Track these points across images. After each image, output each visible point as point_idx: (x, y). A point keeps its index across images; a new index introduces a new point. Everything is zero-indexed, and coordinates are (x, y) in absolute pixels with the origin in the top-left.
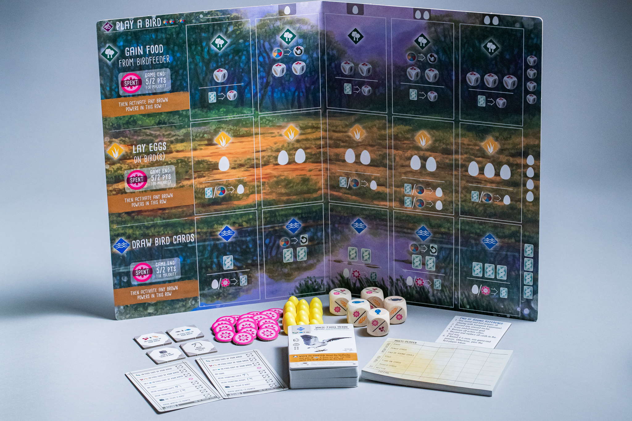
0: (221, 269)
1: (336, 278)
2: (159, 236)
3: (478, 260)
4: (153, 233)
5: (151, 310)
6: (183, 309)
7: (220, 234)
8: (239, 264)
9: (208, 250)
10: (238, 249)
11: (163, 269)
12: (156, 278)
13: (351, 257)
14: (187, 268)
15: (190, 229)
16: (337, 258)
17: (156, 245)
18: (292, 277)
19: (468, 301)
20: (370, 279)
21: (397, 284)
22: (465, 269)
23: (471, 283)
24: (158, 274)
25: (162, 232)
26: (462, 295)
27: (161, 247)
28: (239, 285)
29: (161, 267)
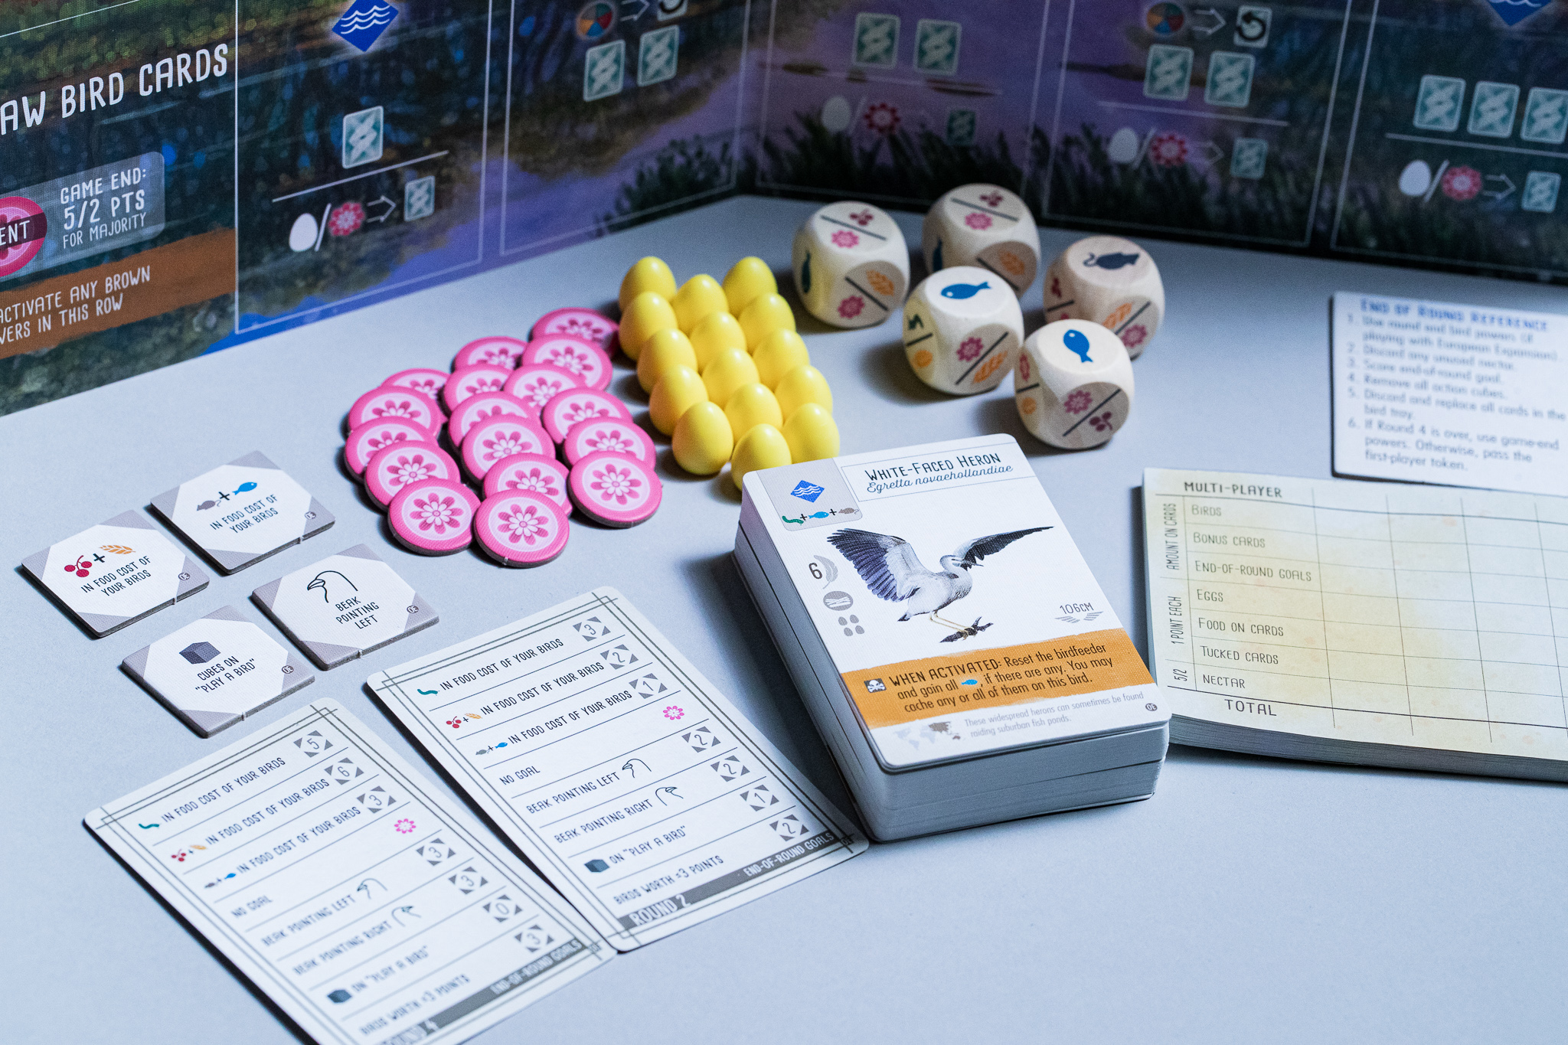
0: (332, 168)
1: (789, 131)
2: (79, 74)
3: (1446, 68)
4: (52, 69)
5: (32, 384)
6: (170, 353)
7: (338, 29)
8: (404, 138)
9: (283, 101)
10: (408, 77)
11: (90, 209)
12: (60, 251)
13: (869, 52)
14: (192, 186)
15: (214, 26)
16: (799, 58)
17: (65, 115)
18: (610, 154)
19: (1375, 221)
20: (944, 136)
21: (1066, 156)
22: (1385, 102)
23: (1403, 157)
24: (69, 233)
25: (94, 58)
26: (1351, 197)
27: (86, 118)
28: (400, 219)
29: (82, 201)
